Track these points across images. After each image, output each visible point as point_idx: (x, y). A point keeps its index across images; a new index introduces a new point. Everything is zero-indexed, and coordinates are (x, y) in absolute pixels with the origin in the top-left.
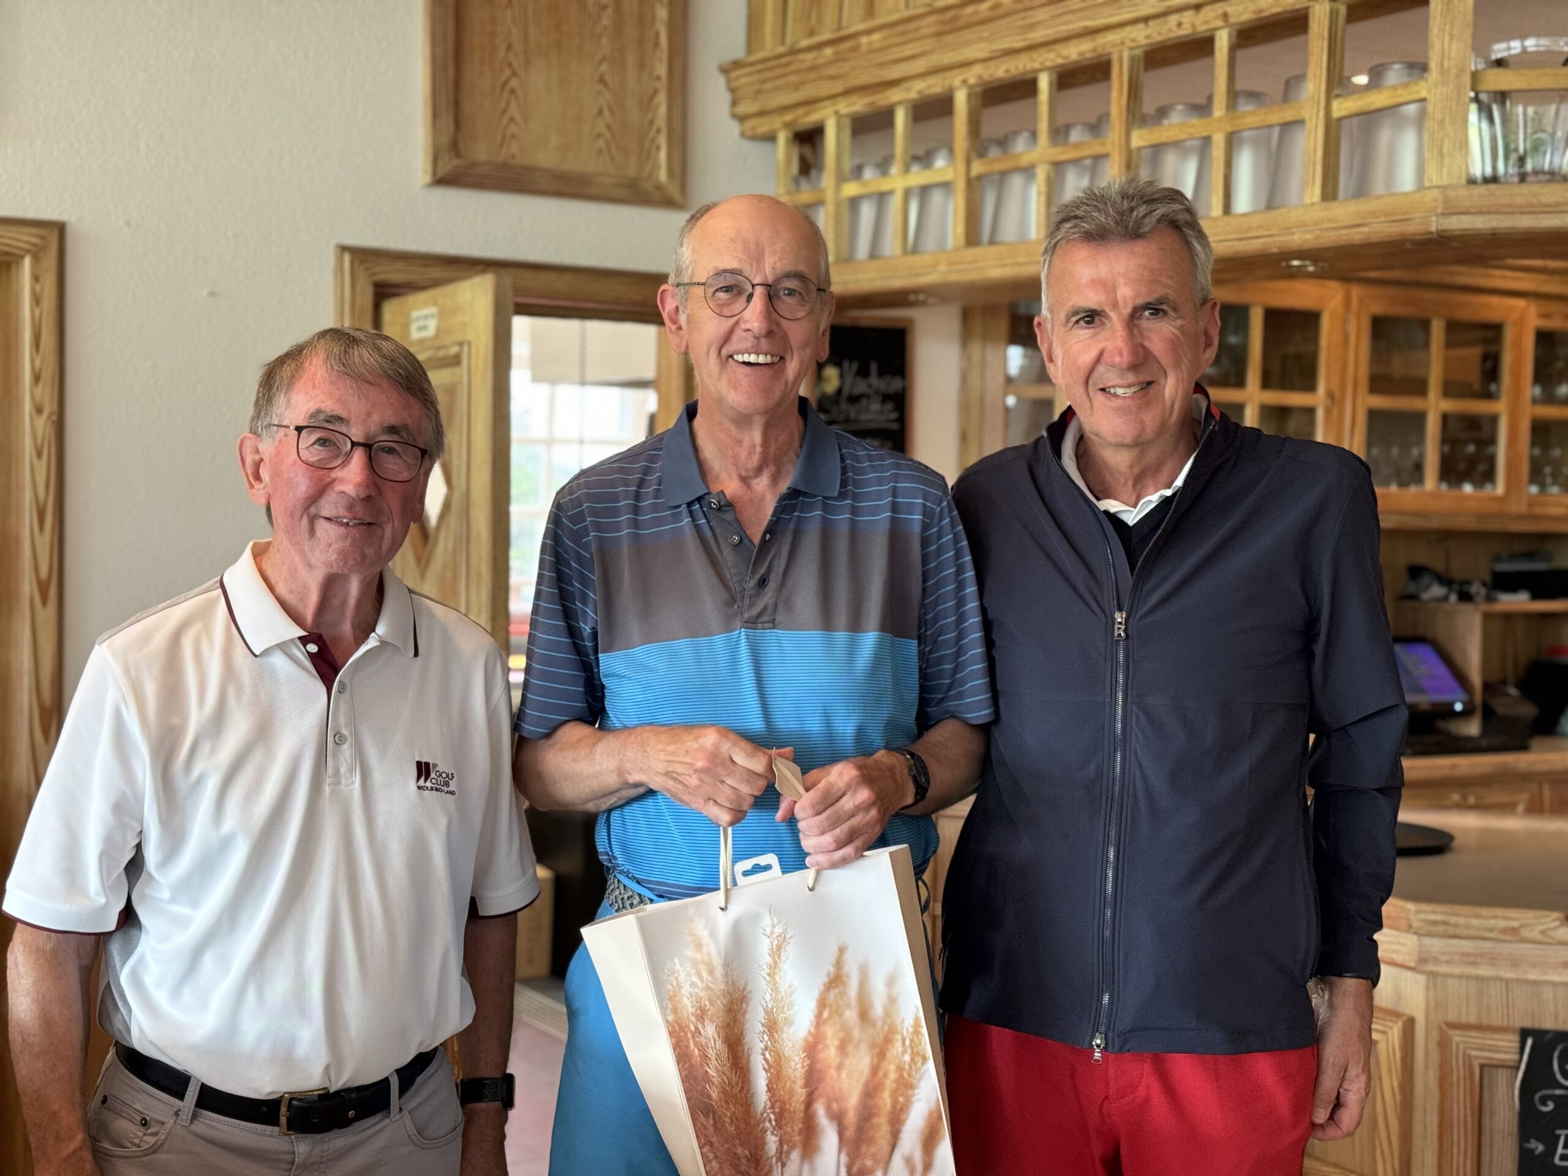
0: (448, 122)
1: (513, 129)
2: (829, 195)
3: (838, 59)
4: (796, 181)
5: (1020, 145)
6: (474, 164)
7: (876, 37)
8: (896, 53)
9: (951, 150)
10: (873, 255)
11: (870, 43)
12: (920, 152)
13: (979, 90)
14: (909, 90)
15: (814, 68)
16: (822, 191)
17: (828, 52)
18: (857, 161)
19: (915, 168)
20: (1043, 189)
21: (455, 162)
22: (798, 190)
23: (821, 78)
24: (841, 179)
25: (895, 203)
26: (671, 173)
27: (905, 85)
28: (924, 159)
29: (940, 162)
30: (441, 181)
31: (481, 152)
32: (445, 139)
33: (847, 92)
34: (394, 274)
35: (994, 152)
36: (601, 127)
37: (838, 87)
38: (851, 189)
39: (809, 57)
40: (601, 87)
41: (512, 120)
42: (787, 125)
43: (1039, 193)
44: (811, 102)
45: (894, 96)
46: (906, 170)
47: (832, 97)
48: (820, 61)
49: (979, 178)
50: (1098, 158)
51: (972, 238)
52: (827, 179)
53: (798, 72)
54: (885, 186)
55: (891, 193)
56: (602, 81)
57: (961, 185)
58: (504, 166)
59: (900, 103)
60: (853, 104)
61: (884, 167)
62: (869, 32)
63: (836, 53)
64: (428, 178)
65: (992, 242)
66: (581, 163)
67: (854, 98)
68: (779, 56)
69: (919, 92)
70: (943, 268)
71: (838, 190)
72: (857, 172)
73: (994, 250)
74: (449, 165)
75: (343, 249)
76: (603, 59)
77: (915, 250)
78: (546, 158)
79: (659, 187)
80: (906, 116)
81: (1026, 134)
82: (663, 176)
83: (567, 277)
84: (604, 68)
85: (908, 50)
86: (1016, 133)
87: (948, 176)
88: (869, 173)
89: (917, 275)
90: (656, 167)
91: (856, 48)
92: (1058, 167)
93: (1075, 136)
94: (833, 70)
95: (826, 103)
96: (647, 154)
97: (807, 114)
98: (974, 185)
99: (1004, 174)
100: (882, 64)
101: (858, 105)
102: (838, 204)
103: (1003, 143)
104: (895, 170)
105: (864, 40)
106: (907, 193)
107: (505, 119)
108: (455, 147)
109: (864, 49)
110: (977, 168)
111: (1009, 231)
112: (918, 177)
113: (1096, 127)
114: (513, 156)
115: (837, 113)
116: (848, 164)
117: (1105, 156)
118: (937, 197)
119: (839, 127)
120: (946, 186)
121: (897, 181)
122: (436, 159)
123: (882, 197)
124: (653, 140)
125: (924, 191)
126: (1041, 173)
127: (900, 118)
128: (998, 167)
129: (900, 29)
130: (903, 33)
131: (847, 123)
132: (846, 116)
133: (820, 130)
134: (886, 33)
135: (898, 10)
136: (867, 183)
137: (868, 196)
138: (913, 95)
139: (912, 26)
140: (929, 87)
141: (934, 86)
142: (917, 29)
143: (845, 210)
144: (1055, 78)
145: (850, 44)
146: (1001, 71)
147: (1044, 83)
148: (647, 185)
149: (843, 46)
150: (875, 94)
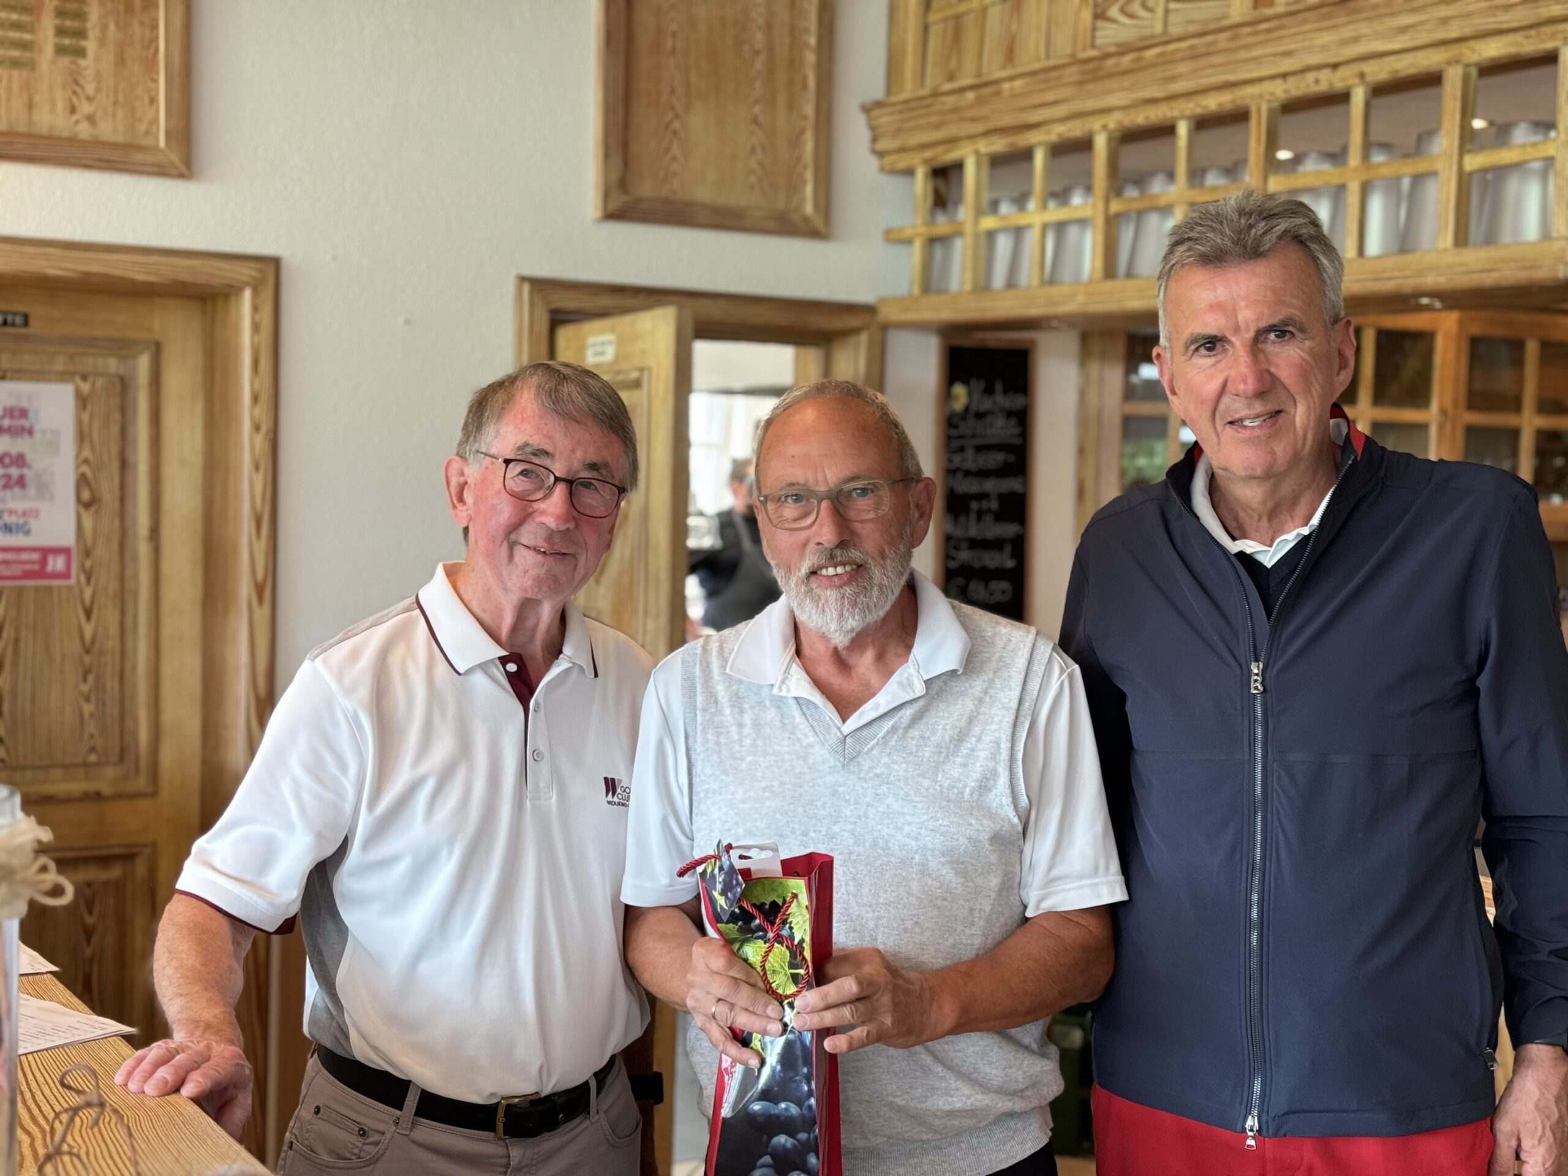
0: (617, 161)
1: (675, 166)
2: (968, 228)
3: (980, 101)
4: (931, 213)
5: (1157, 186)
6: (640, 200)
7: (1018, 83)
8: (1036, 99)
9: (1089, 189)
10: (1010, 285)
11: (1012, 89)
12: (1057, 188)
13: (1117, 134)
14: (1048, 132)
15: (955, 110)
16: (961, 223)
17: (970, 96)
18: (994, 196)
19: (1052, 204)
21: (624, 198)
22: (934, 222)
23: (962, 120)
24: (979, 213)
25: (1032, 238)
26: (816, 205)
27: (1045, 128)
28: (1061, 196)
29: (1077, 200)
30: (613, 215)
31: (646, 188)
32: (615, 177)
33: (987, 133)
34: (568, 302)
35: (1131, 192)
36: (754, 164)
37: (979, 128)
38: (988, 223)
39: (950, 100)
40: (754, 127)
41: (674, 158)
42: (926, 162)
44: (952, 141)
45: (1034, 138)
46: (1044, 206)
47: (972, 137)
48: (961, 104)
49: (1117, 216)
51: (1110, 271)
52: (965, 213)
53: (940, 112)
54: (1023, 220)
55: (1029, 227)
56: (755, 121)
57: (1100, 221)
58: (666, 201)
59: (1040, 144)
60: (992, 144)
61: (1021, 201)
62: (1011, 79)
63: (977, 98)
64: (598, 213)
65: (1128, 275)
66: (735, 197)
67: (993, 139)
68: (918, 99)
69: (1060, 135)
70: (1080, 298)
71: (976, 222)
72: (994, 206)
73: (1130, 283)
74: (618, 201)
75: (523, 279)
76: (756, 102)
77: (1051, 282)
78: (704, 194)
79: (805, 219)
80: (1045, 156)
81: (1162, 175)
82: (809, 208)
84: (757, 109)
85: (1050, 97)
86: (1153, 174)
87: (1087, 212)
88: (1005, 208)
89: (1055, 304)
90: (803, 200)
91: (998, 93)
93: (1211, 179)
94: (974, 113)
95: (966, 142)
96: (794, 188)
97: (948, 151)
98: (1112, 223)
99: (1140, 213)
100: (1023, 109)
101: (999, 145)
102: (976, 237)
103: (1140, 181)
104: (1032, 205)
105: (1006, 86)
106: (1045, 227)
107: (668, 158)
108: (623, 184)
109: (1006, 94)
110: (1115, 207)
111: (1143, 265)
112: (1055, 213)
113: (1232, 171)
114: (675, 192)
115: (977, 153)
116: (986, 198)
118: (1073, 232)
119: (978, 165)
120: (1082, 222)
121: (1035, 215)
122: (606, 196)
123: (1018, 232)
124: (800, 175)
125: (1060, 227)
126: (1178, 211)
127: (1039, 157)
128: (1135, 206)
129: (1042, 76)
130: (1045, 81)
131: (985, 162)
132: (986, 155)
133: (958, 166)
134: (1028, 79)
135: (1038, 60)
136: (1004, 218)
137: (1005, 229)
138: (1052, 137)
139: (1054, 74)
140: (1070, 130)
141: (1074, 130)
142: (1060, 77)
143: (983, 242)
144: (1193, 124)
145: (992, 89)
146: (1141, 117)
147: (1183, 128)
148: (795, 217)
149: (985, 91)
150: (1014, 135)
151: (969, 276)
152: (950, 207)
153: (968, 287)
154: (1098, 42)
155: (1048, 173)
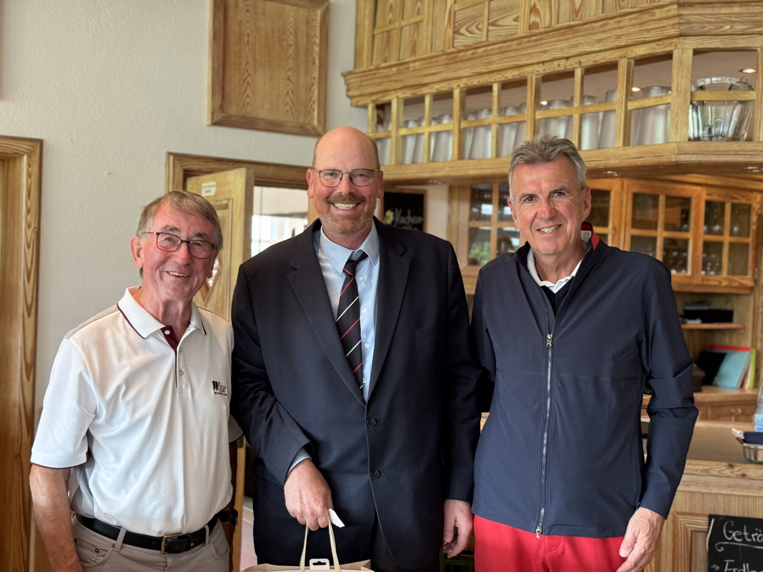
0: (219, 97)
1: (248, 100)
2: (393, 134)
3: (399, 72)
4: (376, 127)
5: (484, 115)
6: (230, 116)
7: (417, 64)
8: (426, 72)
9: (451, 116)
10: (414, 162)
11: (414, 67)
12: (436, 116)
13: (464, 89)
14: (432, 88)
15: (387, 76)
16: (390, 132)
17: (394, 69)
18: (406, 119)
19: (433, 123)
20: (495, 135)
21: (222, 115)
22: (377, 131)
23: (391, 81)
24: (399, 127)
25: (424, 139)
26: (319, 121)
27: (430, 86)
28: (438, 119)
29: (445, 121)
30: (215, 123)
31: (233, 110)
32: (217, 104)
33: (403, 88)
34: (193, 166)
35: (471, 118)
36: (288, 100)
37: (399, 85)
38: (403, 132)
39: (385, 71)
40: (288, 82)
41: (248, 96)
42: (373, 101)
43: (492, 137)
44: (386, 92)
45: (424, 91)
46: (430, 124)
47: (395, 90)
48: (391, 73)
49: (464, 129)
50: (520, 123)
51: (461, 156)
52: (392, 127)
53: (379, 78)
54: (420, 131)
55: (423, 134)
56: (289, 79)
57: (456, 132)
58: (244, 117)
59: (428, 94)
60: (405, 93)
61: (419, 122)
62: (414, 61)
63: (398, 70)
64: (209, 122)
65: (470, 158)
66: (279, 116)
67: (406, 91)
68: (370, 70)
69: (437, 89)
70: (447, 169)
71: (397, 131)
72: (406, 123)
73: (471, 161)
74: (219, 116)
75: (170, 154)
76: (290, 69)
77: (433, 161)
78: (263, 114)
79: (314, 128)
80: (430, 100)
81: (486, 110)
82: (315, 123)
83: (271, 169)
84: (290, 73)
85: (432, 71)
86: (482, 110)
87: (450, 127)
88: (411, 125)
89: (435, 172)
90: (312, 119)
91: (407, 69)
92: (501, 125)
93: (509, 112)
94: (396, 78)
95: (392, 92)
96: (308, 113)
97: (383, 96)
98: (462, 133)
99: (476, 128)
100: (420, 76)
101: (408, 94)
102: (397, 138)
103: (476, 113)
104: (424, 123)
105: (412, 65)
106: (430, 134)
107: (245, 96)
108: (222, 108)
109: (411, 69)
110: (464, 125)
111: (477, 154)
112: (435, 127)
113: (519, 109)
114: (248, 113)
115: (397, 97)
116: (402, 120)
117: (524, 122)
118: (444, 137)
119: (398, 103)
120: (448, 132)
121: (426, 128)
122: (213, 113)
123: (418, 136)
124: (311, 106)
125: (438, 134)
126: (494, 128)
127: (428, 100)
128: (473, 124)
129: (429, 61)
130: (430, 63)
131: (402, 101)
132: (401, 98)
133: (389, 104)
134: (422, 62)
135: (427, 53)
136: (410, 129)
137: (411, 135)
138: (434, 91)
139: (434, 60)
140: (442, 87)
141: (444, 87)
142: (437, 61)
143: (401, 141)
144: (500, 85)
145: (405, 66)
146: (476, 82)
147: (496, 87)
148: (309, 127)
149: (401, 67)
150: (416, 89)
151: (393, 157)
152: (385, 124)
153: (393, 163)
154: (455, 45)
155: (432, 108)
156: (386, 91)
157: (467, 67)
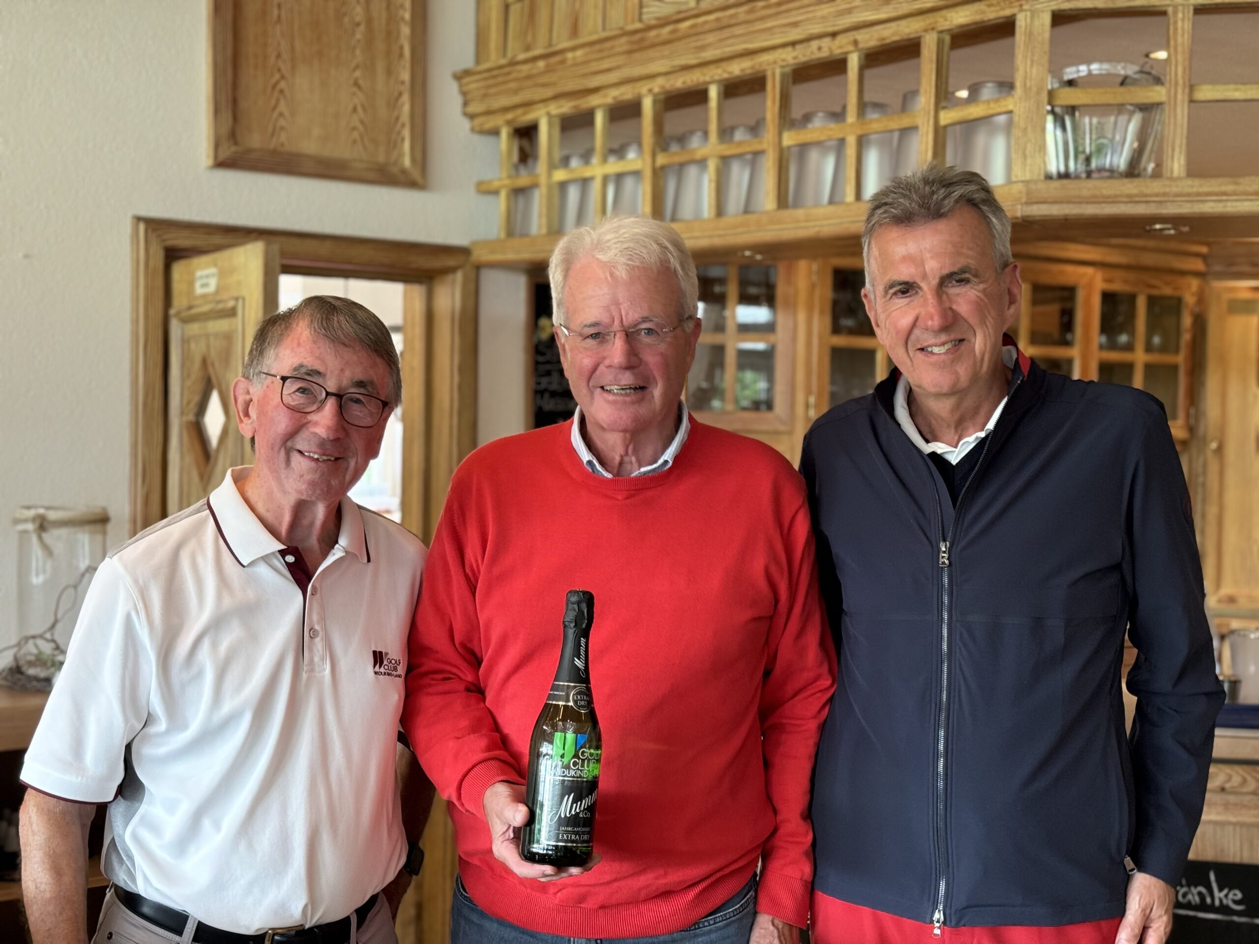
0: (227, 116)
1: (282, 122)
2: (543, 180)
3: (549, 70)
4: (516, 167)
5: (695, 143)
6: (249, 151)
7: (579, 53)
8: (595, 66)
9: (640, 146)
11: (574, 58)
12: (616, 146)
13: (662, 97)
14: (605, 96)
15: (529, 77)
16: (537, 176)
17: (541, 64)
18: (565, 152)
19: (612, 159)
20: (714, 177)
21: (234, 149)
22: (517, 175)
23: (535, 86)
24: (552, 167)
25: (596, 186)
26: (413, 160)
27: (602, 93)
28: (619, 152)
29: (632, 155)
30: (223, 164)
31: (255, 140)
32: (225, 130)
33: (556, 97)
34: (182, 240)
35: (674, 147)
36: (355, 121)
37: (549, 92)
38: (560, 175)
39: (524, 68)
40: (355, 89)
41: (281, 114)
42: (508, 123)
43: (710, 180)
45: (594, 101)
46: (605, 160)
47: (544, 101)
48: (534, 71)
49: (663, 168)
50: (757, 154)
52: (541, 167)
53: (516, 80)
54: (587, 173)
55: (592, 178)
56: (357, 84)
57: (648, 173)
58: (274, 152)
59: (599, 106)
60: (561, 107)
61: (586, 157)
62: (573, 49)
63: (547, 66)
64: (210, 162)
65: (674, 218)
67: (562, 102)
68: (501, 67)
69: (614, 98)
71: (550, 174)
72: (565, 161)
74: (227, 151)
75: (139, 219)
76: (357, 67)
78: (310, 147)
79: (404, 172)
80: (604, 117)
81: (699, 134)
82: (407, 162)
83: (328, 244)
84: (358, 73)
85: (605, 64)
86: (692, 132)
87: (638, 166)
88: (574, 162)
90: (401, 155)
91: (563, 62)
92: (725, 160)
93: (738, 136)
94: (545, 79)
95: (540, 105)
96: (393, 144)
97: (525, 114)
98: (659, 174)
99: (682, 165)
100: (585, 75)
101: (566, 107)
102: (550, 187)
103: (682, 140)
104: (595, 160)
105: (570, 55)
106: (606, 179)
107: (276, 114)
108: (233, 136)
109: (569, 62)
110: (661, 160)
111: (686, 211)
112: (614, 166)
113: (755, 129)
114: (282, 145)
115: (549, 114)
116: (557, 155)
117: (763, 152)
118: (629, 183)
119: (550, 125)
120: (637, 174)
121: (597, 169)
122: (217, 146)
123: (585, 182)
124: (399, 133)
125: (619, 177)
126: (712, 165)
127: (599, 119)
128: (677, 159)
129: (600, 46)
130: (602, 51)
131: (557, 122)
132: (555, 116)
133: (534, 127)
134: (587, 50)
135: (597, 32)
136: (574, 171)
137: (574, 181)
138: (609, 100)
139: (608, 45)
140: (623, 94)
141: (625, 93)
142: (612, 48)
143: (556, 192)
144: (722, 89)
145: (558, 58)
146: (680, 82)
147: (713, 92)
148: (395, 170)
149: (553, 60)
150: (578, 99)
151: (545, 221)
152: (529, 162)
153: (544, 230)
154: (645, 17)
155: (608, 134)
156: (528, 105)
157: (663, 57)
